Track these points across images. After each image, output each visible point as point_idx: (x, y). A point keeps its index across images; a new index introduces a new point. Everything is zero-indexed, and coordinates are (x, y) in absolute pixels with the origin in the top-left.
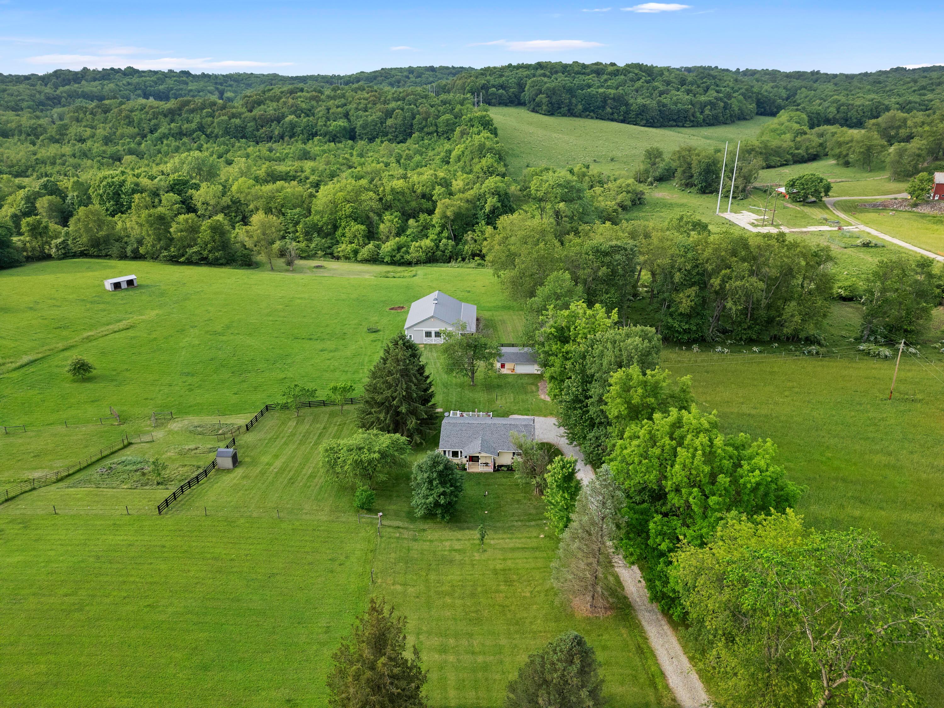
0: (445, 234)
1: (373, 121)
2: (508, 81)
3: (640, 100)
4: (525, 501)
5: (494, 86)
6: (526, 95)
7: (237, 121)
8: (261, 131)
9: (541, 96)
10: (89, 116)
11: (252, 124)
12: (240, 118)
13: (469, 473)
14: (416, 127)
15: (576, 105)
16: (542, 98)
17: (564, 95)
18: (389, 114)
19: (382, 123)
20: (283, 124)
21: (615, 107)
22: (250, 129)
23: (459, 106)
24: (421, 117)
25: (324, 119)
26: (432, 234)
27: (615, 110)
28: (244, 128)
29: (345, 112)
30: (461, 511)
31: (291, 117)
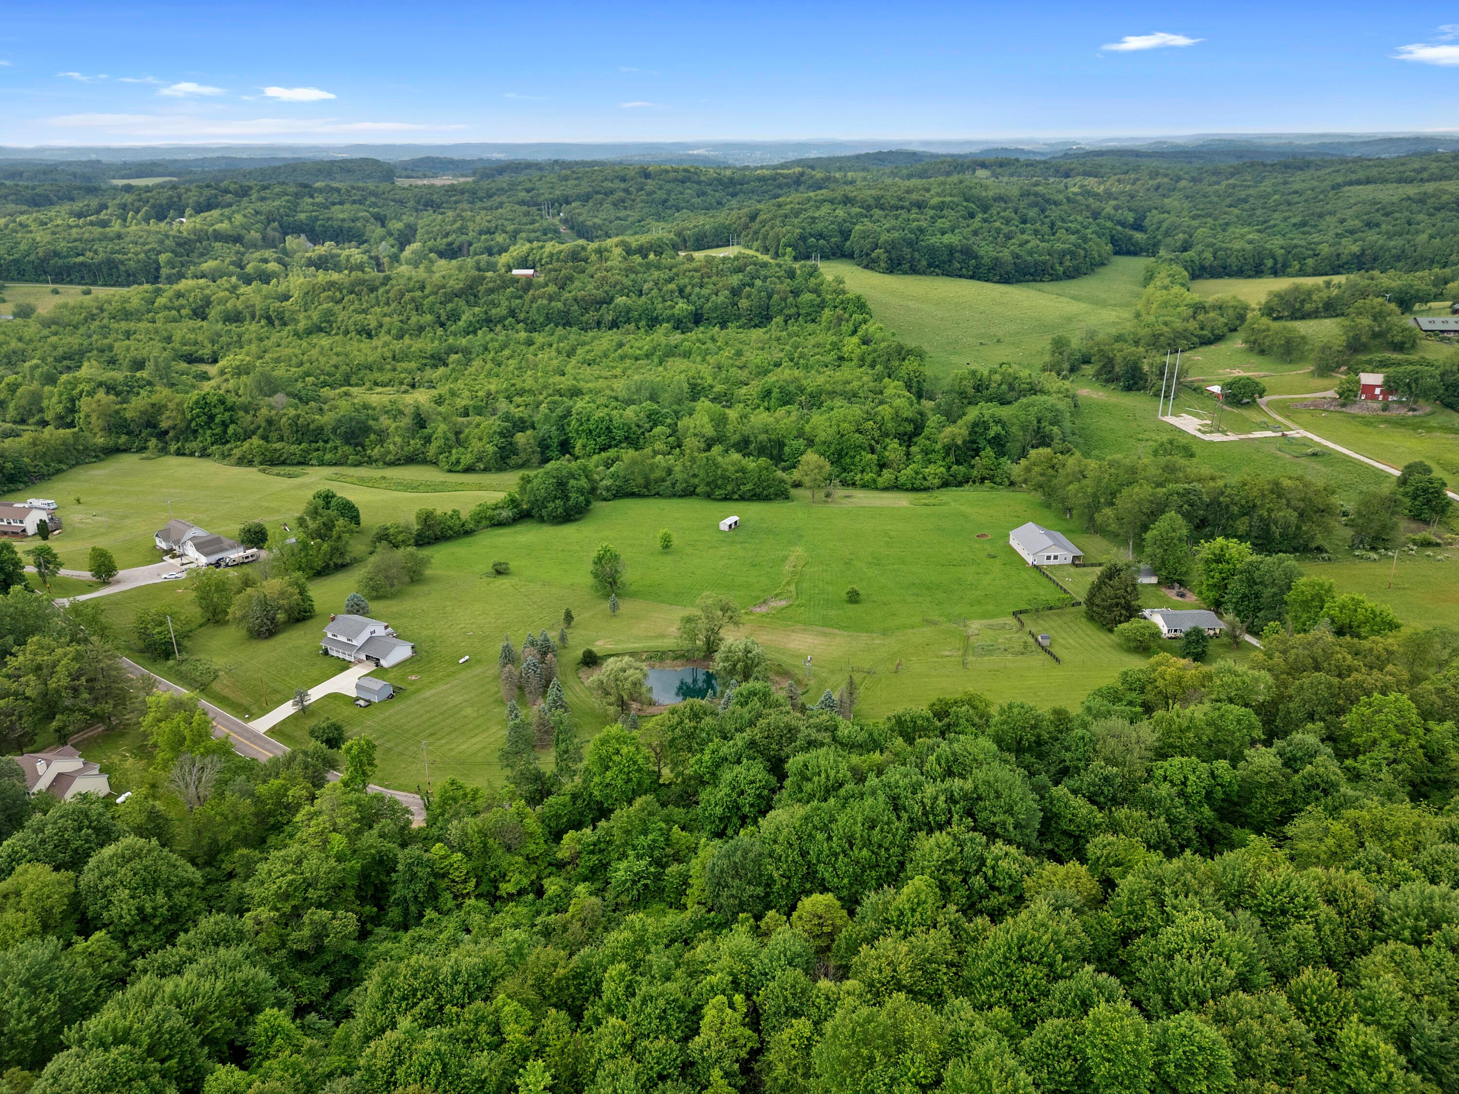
3: (992, 252)
5: (811, 235)
6: (854, 247)
8: (587, 315)
9: (878, 250)
15: (919, 261)
16: (879, 253)
17: (905, 249)
21: (964, 261)
24: (778, 297)
27: (963, 265)
28: (567, 312)
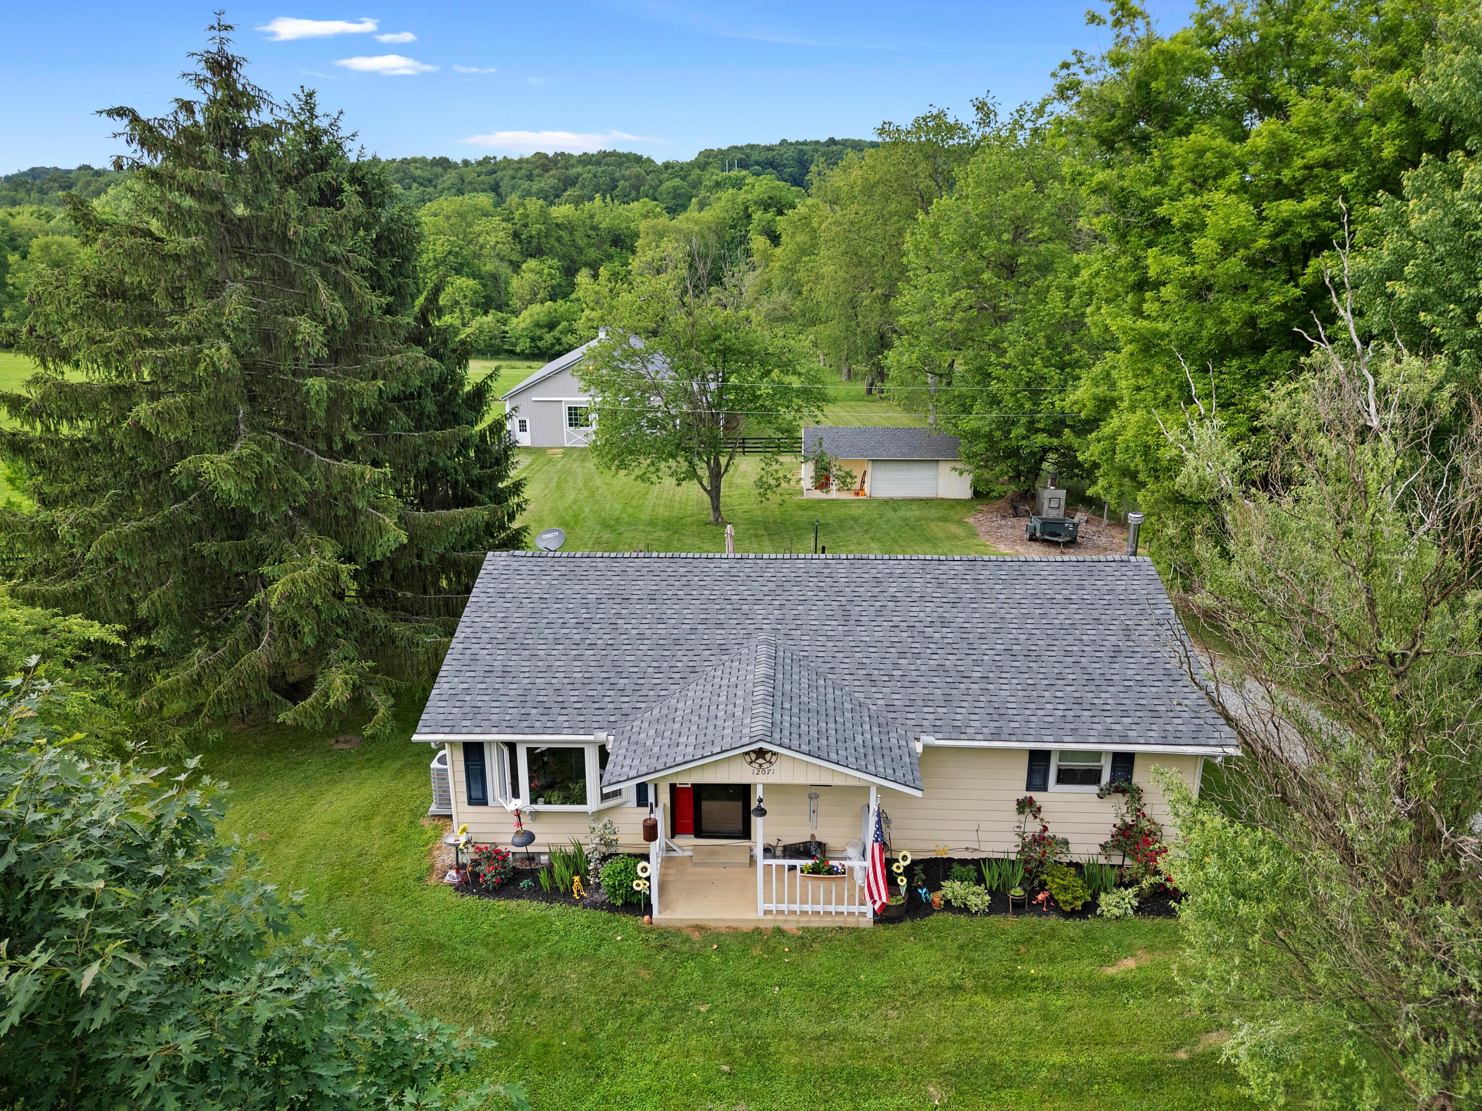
2: (782, 156)
5: (757, 163)
13: (666, 940)
18: (571, 181)
23: (698, 172)
24: (628, 183)
29: (492, 182)
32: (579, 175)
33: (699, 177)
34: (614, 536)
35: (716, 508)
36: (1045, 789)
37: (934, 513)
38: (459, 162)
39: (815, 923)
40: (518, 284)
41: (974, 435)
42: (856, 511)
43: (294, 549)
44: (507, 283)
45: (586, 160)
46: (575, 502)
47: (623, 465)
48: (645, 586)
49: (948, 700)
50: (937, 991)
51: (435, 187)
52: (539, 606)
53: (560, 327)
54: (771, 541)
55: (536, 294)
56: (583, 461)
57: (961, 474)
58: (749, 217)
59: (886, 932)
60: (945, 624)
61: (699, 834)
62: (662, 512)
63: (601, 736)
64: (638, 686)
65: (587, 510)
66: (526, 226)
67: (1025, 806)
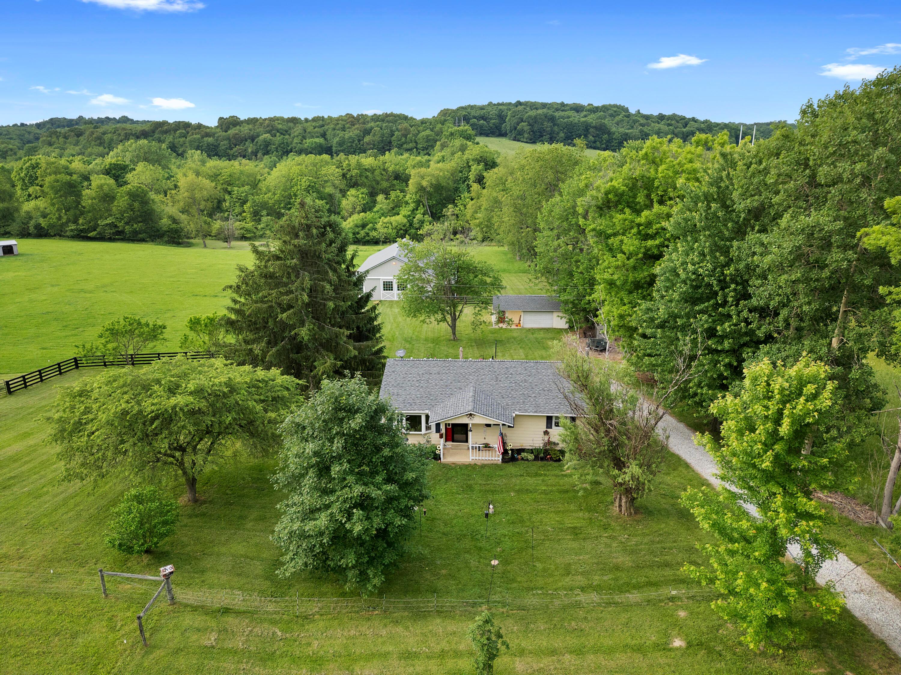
0: (421, 210)
1: (350, 137)
2: (489, 113)
3: (621, 130)
4: (594, 532)
5: (475, 117)
6: (507, 126)
7: (210, 140)
8: (235, 149)
9: (522, 123)
10: (61, 140)
11: (226, 142)
12: (214, 137)
13: (445, 466)
14: (394, 144)
15: (558, 133)
16: (523, 126)
17: (545, 123)
18: (367, 132)
19: (359, 141)
20: (257, 142)
21: (597, 135)
22: (223, 148)
23: (440, 125)
24: (400, 133)
25: (300, 137)
26: (405, 211)
27: (597, 138)
28: (217, 146)
29: (322, 132)
30: (421, 558)
31: (267, 136)
32: (372, 128)
33: (441, 129)
34: (411, 346)
35: (454, 334)
36: (551, 428)
37: (550, 335)
38: (303, 119)
39: (486, 462)
40: (346, 204)
41: (566, 302)
42: (515, 334)
43: (320, 356)
44: (340, 202)
45: (376, 118)
46: (391, 329)
47: (415, 316)
48: (436, 369)
49: (524, 402)
50: (516, 476)
51: (290, 135)
52: (405, 375)
53: (368, 227)
54: (478, 348)
55: (355, 209)
56: (391, 308)
57: (561, 318)
58: (470, 167)
59: (505, 465)
60: (526, 381)
61: (453, 441)
62: (430, 335)
63: (427, 411)
64: (436, 399)
65: (397, 333)
66: (349, 170)
67: (546, 433)
